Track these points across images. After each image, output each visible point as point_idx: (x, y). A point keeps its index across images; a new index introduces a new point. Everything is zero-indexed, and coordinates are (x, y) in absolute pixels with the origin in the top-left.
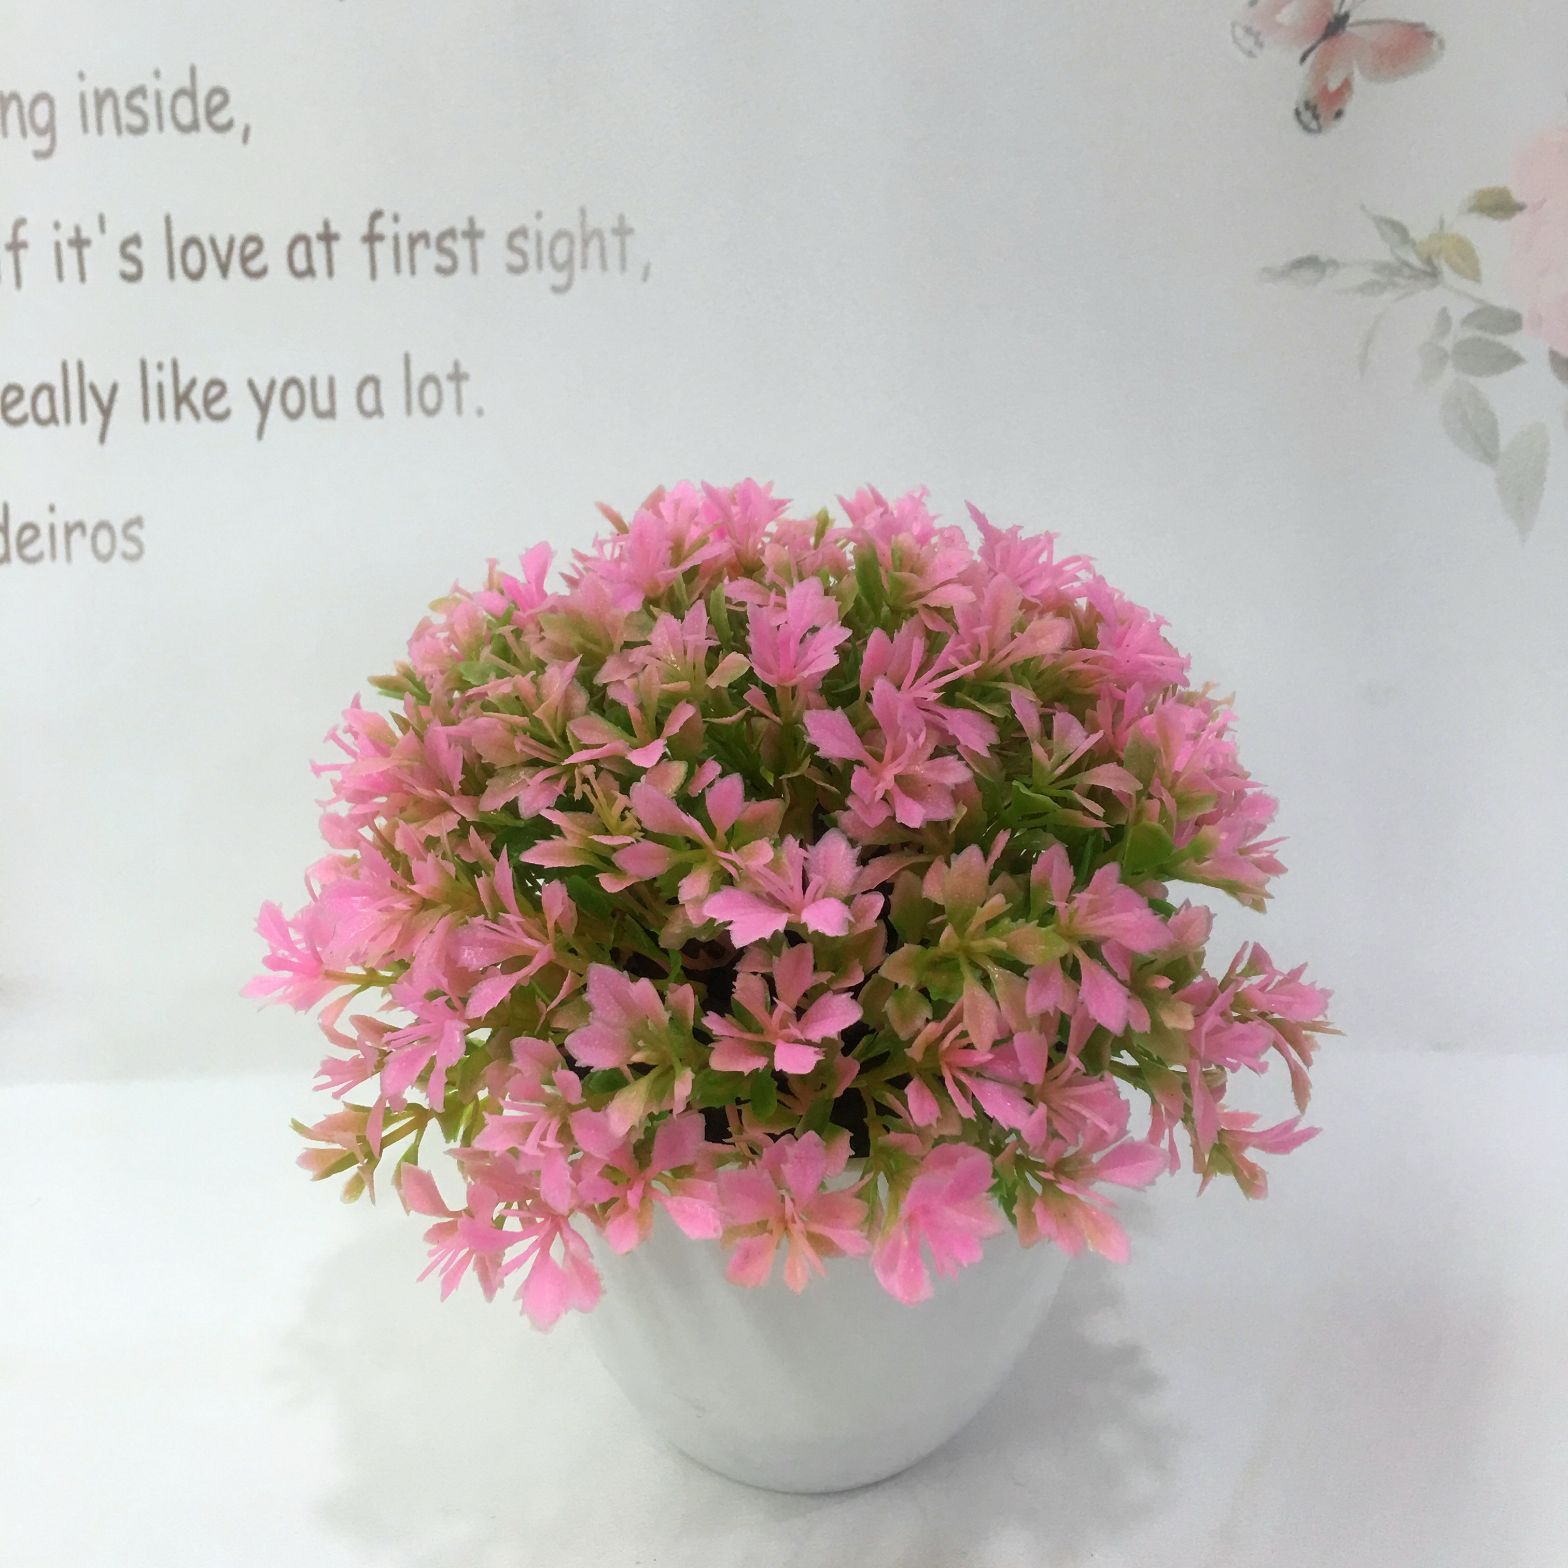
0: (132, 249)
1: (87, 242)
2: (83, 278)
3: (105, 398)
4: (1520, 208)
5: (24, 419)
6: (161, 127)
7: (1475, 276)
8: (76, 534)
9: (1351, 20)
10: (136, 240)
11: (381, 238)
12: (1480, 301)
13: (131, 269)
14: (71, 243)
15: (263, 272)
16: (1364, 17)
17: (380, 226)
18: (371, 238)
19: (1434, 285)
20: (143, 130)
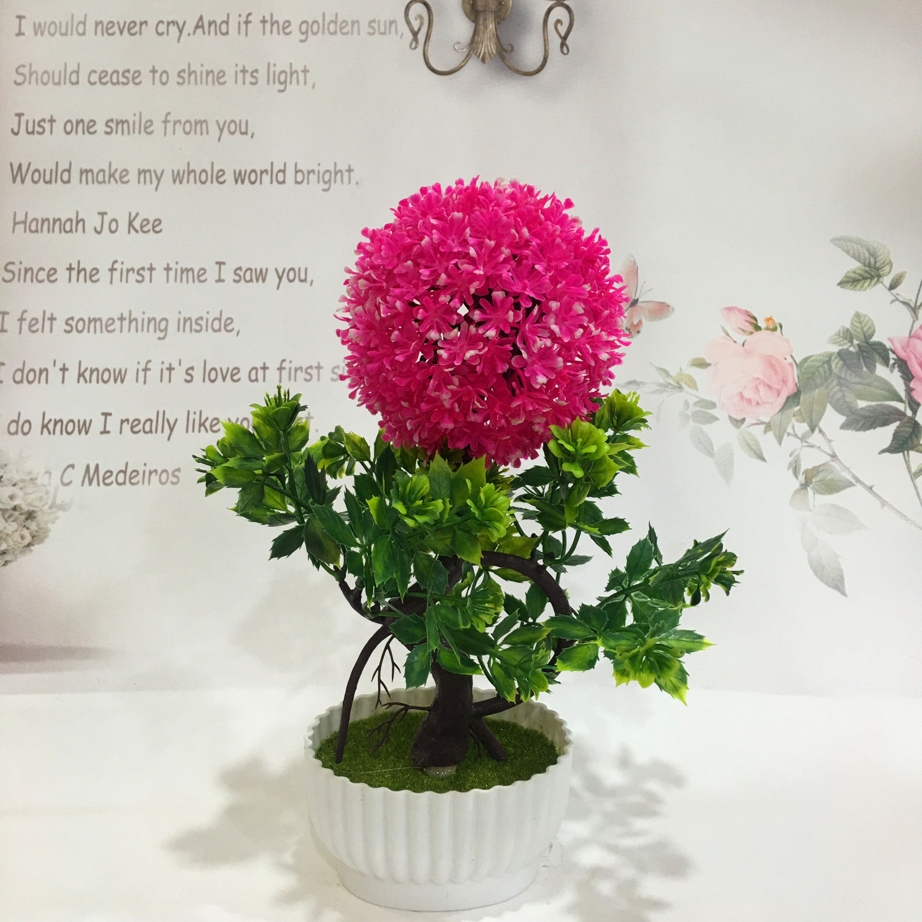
0: (190, 371)
1: (174, 369)
2: (170, 381)
3: (172, 424)
4: (709, 365)
5: (139, 432)
6: (207, 330)
7: (697, 389)
8: (154, 474)
9: (640, 300)
10: (192, 368)
11: (284, 368)
12: (699, 397)
13: (189, 378)
14: (167, 369)
15: (239, 380)
16: (644, 300)
17: (284, 365)
18: (281, 369)
19: (682, 391)
20: (200, 331)
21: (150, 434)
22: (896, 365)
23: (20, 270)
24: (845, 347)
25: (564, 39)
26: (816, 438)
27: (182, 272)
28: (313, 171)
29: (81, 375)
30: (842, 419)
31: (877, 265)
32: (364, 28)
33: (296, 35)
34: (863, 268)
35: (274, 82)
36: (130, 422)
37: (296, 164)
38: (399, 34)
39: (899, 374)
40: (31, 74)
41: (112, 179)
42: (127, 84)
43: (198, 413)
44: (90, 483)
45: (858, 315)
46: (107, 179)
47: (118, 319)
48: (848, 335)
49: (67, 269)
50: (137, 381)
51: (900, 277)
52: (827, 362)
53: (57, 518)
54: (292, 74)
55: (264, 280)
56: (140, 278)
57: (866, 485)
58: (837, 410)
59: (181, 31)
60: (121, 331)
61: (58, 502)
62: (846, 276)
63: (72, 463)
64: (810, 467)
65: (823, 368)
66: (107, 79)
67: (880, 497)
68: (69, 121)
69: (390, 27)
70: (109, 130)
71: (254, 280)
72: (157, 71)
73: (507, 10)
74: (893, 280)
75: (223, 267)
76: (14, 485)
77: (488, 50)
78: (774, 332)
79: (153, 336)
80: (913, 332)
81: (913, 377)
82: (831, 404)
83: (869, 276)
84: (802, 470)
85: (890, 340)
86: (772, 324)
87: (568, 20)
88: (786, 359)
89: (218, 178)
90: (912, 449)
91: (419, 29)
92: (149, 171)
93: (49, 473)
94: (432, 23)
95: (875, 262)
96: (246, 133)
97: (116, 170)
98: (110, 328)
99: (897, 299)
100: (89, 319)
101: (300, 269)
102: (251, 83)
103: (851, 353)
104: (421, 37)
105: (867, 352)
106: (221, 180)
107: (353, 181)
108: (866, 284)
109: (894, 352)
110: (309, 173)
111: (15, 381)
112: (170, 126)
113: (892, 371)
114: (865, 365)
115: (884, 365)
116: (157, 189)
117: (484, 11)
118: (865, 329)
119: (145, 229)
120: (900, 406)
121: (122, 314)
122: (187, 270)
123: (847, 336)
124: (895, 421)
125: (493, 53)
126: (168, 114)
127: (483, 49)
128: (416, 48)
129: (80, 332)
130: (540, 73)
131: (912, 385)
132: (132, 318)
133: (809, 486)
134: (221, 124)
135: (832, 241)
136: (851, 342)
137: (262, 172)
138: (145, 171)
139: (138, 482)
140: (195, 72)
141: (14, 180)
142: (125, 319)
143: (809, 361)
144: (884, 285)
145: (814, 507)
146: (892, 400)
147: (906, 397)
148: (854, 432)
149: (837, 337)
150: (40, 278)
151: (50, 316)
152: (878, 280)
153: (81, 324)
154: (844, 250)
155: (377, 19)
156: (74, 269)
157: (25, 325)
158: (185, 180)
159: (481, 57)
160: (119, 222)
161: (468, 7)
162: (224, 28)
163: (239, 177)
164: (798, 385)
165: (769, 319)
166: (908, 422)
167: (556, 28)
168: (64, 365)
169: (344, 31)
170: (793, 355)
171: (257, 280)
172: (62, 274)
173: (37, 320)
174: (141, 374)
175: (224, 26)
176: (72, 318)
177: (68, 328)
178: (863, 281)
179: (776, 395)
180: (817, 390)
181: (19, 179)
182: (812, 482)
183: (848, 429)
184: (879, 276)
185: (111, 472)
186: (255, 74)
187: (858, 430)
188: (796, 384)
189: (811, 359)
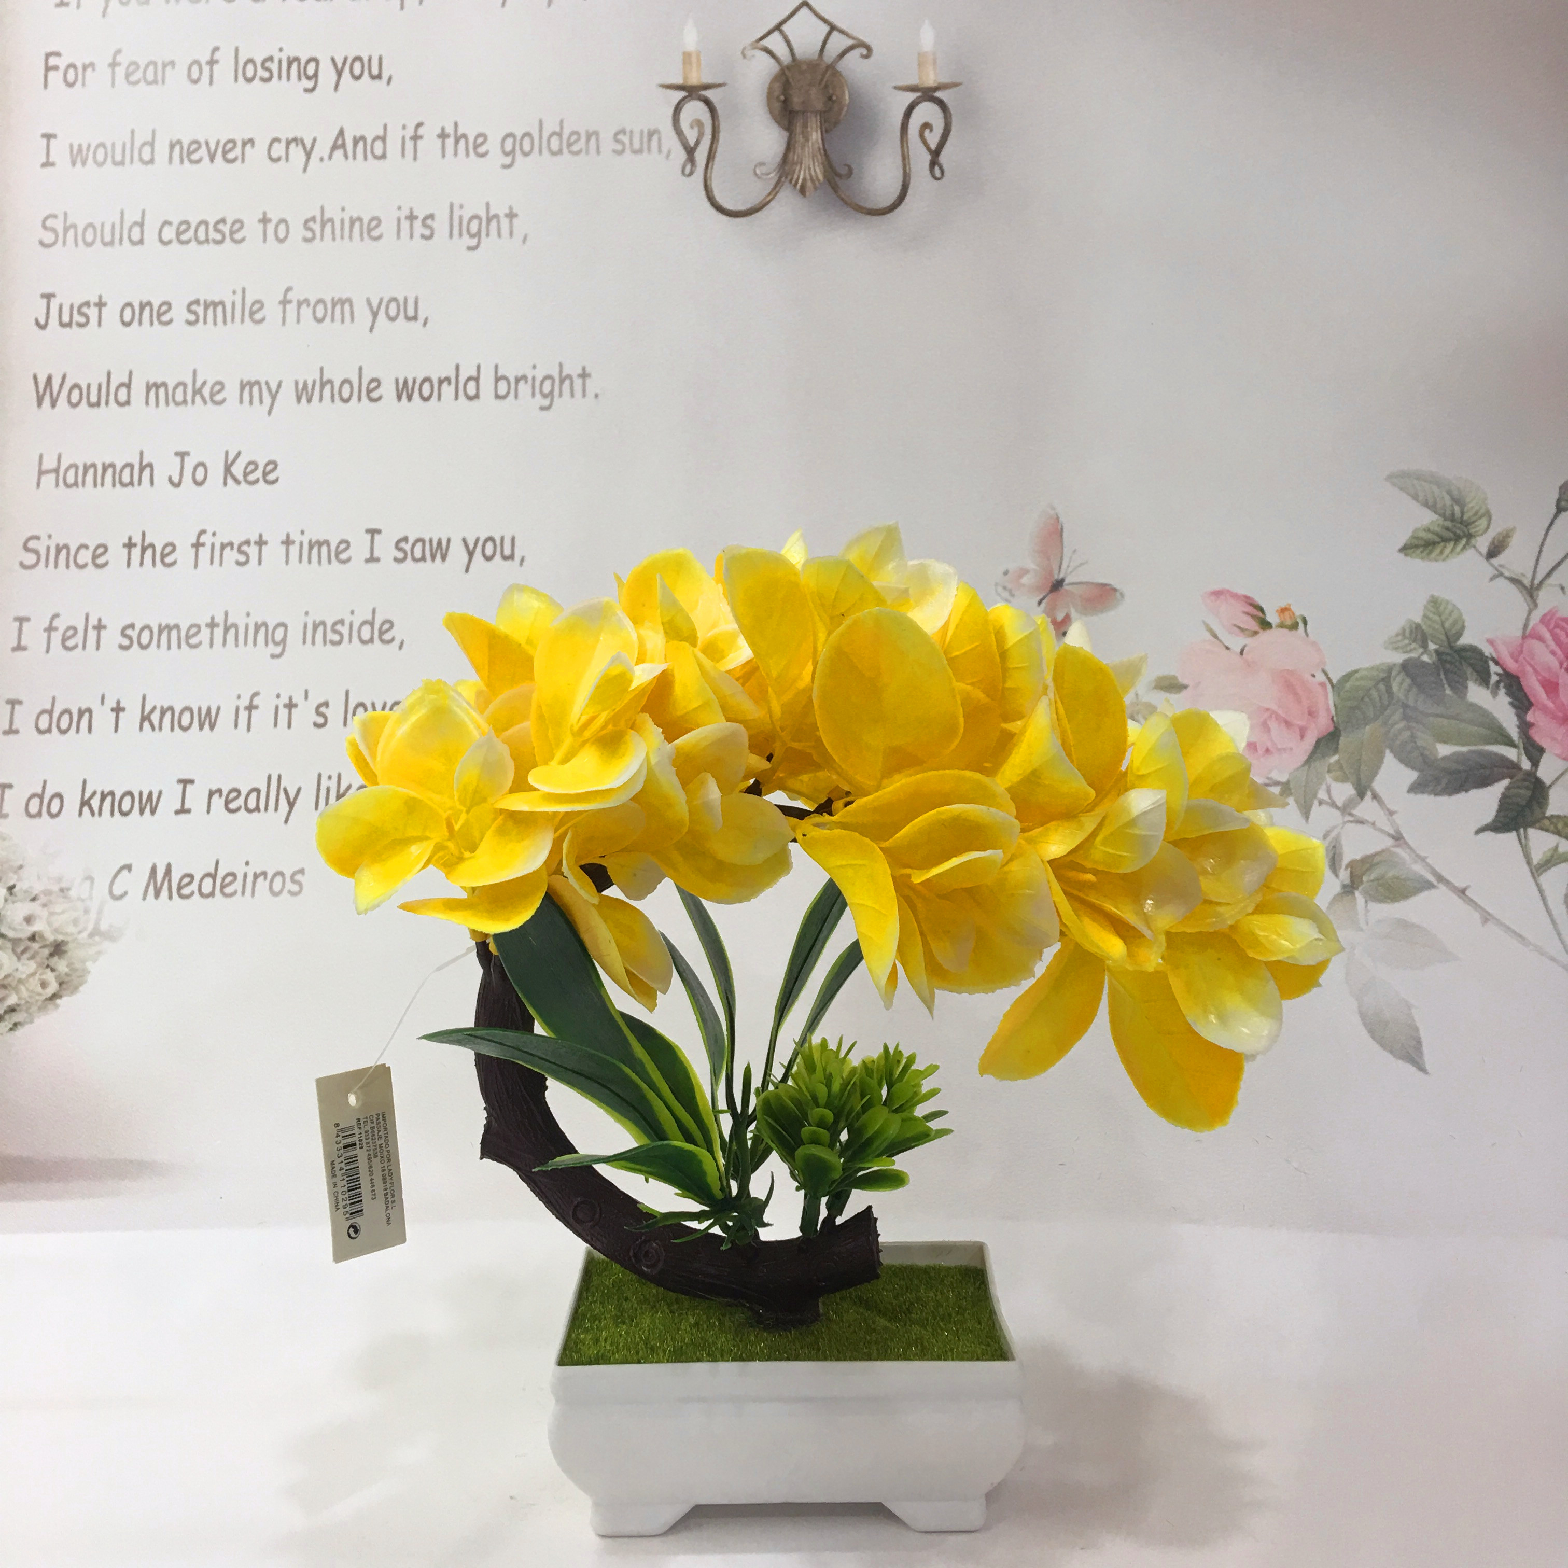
0: (323, 709)
1: (296, 706)
2: (289, 726)
3: (292, 796)
4: (1185, 687)
5: (238, 809)
6: (350, 641)
8: (260, 880)
9: (1066, 582)
10: (326, 704)
13: (321, 720)
14: (285, 706)
20: (340, 643)
21: (255, 814)
22: (1502, 685)
23: (48, 548)
24: (1414, 655)
25: (936, 154)
26: (1367, 808)
27: (311, 548)
28: (524, 378)
29: (145, 718)
30: (1412, 776)
31: (1465, 517)
32: (607, 144)
33: (496, 158)
34: (1441, 521)
35: (461, 235)
36: (225, 793)
37: (496, 367)
38: (665, 150)
39: (1508, 699)
40: (66, 230)
41: (198, 398)
42: (221, 242)
43: (335, 779)
44: (157, 894)
45: (1434, 602)
46: (189, 398)
47: (207, 625)
48: (1418, 634)
49: (125, 545)
50: (236, 726)
51: (1503, 537)
52: (1383, 679)
53: (99, 953)
54: (489, 220)
55: (444, 558)
56: (242, 559)
57: (1455, 887)
58: (1402, 761)
59: (308, 155)
60: (211, 645)
61: (104, 926)
62: (1414, 537)
63: (128, 862)
64: (1358, 857)
65: (1378, 690)
66: (190, 234)
67: (1480, 907)
68: (129, 305)
69: (649, 140)
70: (192, 318)
71: (428, 558)
72: (270, 221)
73: (841, 110)
74: (1493, 543)
75: (376, 536)
76: (34, 899)
77: (810, 174)
78: (1294, 632)
79: (264, 651)
80: (1530, 627)
81: (1531, 704)
82: (1392, 751)
83: (1452, 535)
84: (1345, 861)
85: (1491, 642)
86: (1290, 617)
87: (942, 125)
88: (1313, 676)
89: (369, 392)
90: (1532, 825)
91: (697, 143)
92: (257, 383)
93: (90, 879)
94: (719, 132)
95: (1462, 513)
96: (415, 318)
97: (204, 383)
98: (193, 641)
99: (1501, 574)
100: (160, 625)
101: (502, 539)
102: (423, 237)
103: (1424, 665)
104: (701, 155)
105: (1451, 663)
106: (374, 395)
107: (590, 392)
108: (1447, 551)
109: (1497, 663)
110: (517, 380)
111: (38, 729)
112: (291, 309)
113: (1495, 694)
114: (1449, 685)
115: (1480, 684)
116: (270, 412)
117: (804, 112)
118: (1447, 625)
119: (251, 478)
120: (1511, 753)
121: (213, 618)
122: (320, 544)
123: (1416, 636)
124: (1503, 778)
125: (819, 180)
126: (289, 289)
127: (802, 173)
128: (691, 174)
129: (144, 647)
130: (896, 211)
131: (1530, 717)
132: (229, 623)
133: (1357, 889)
134: (375, 304)
135: (1390, 478)
136: (1424, 646)
137: (441, 382)
138: (251, 384)
139: (235, 893)
140: (331, 220)
141: (40, 404)
142: (217, 625)
143: (1353, 678)
144: (1477, 550)
145: (1367, 924)
146: (1496, 742)
147: (1520, 737)
148: (1431, 798)
149: (1400, 638)
150: (80, 561)
151: (96, 623)
152: (1468, 543)
153: (146, 633)
154: (1409, 494)
155: (628, 130)
156: (135, 545)
157: (57, 637)
158: (316, 397)
159: (798, 187)
160: (208, 465)
161: (777, 105)
162: (378, 148)
163: (404, 391)
164: (1335, 719)
165: (1283, 610)
166: (1524, 780)
167: (922, 135)
168: (118, 702)
169: (575, 148)
170: (1327, 669)
171: (433, 558)
172: (117, 554)
173: (75, 629)
174: (243, 715)
175: (378, 146)
176: (132, 626)
177: (126, 642)
178: (1442, 544)
179: (1299, 738)
180: (1368, 727)
181: (47, 401)
182: (1362, 882)
183: (1423, 793)
184: (1470, 536)
185: (191, 876)
186: (429, 222)
187: (1436, 794)
188: (1332, 719)
189: (1357, 675)
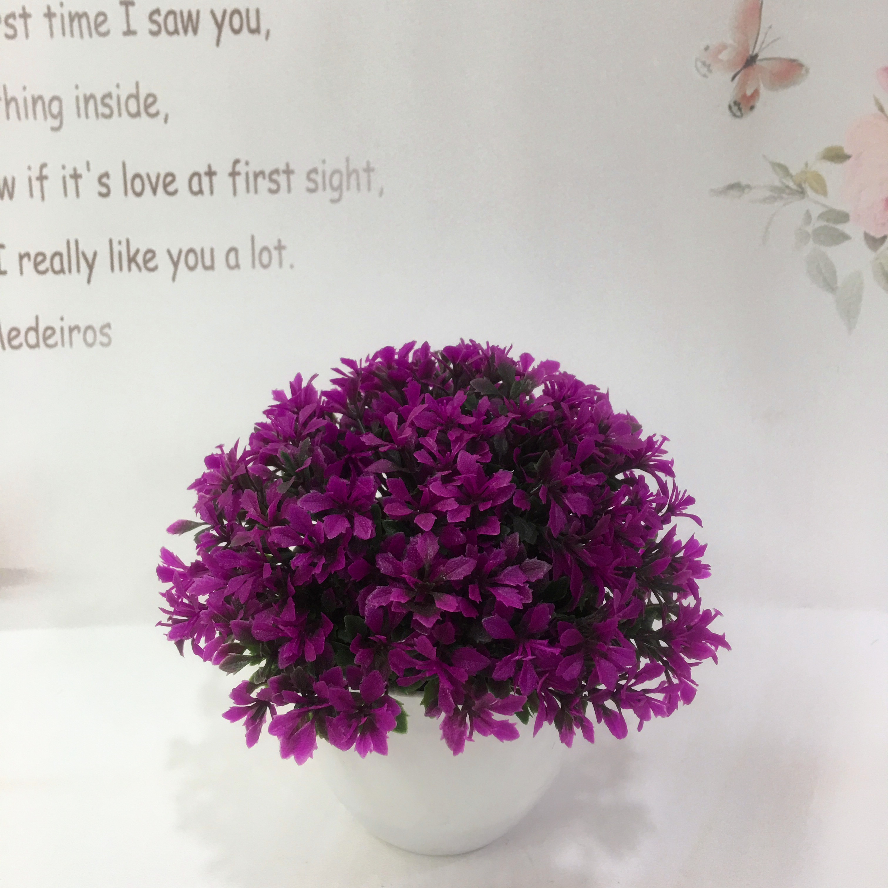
0: (105, 180)
1: (80, 176)
2: (78, 195)
3: (90, 259)
4: (848, 157)
5: (46, 271)
6: (120, 115)
8: (75, 332)
9: (759, 58)
10: (106, 175)
11: (239, 174)
12: (826, 206)
13: (104, 190)
14: (71, 177)
15: (175, 192)
17: (238, 168)
18: (234, 174)
19: (803, 198)
20: (110, 116)
21: (61, 275)
27: (72, 20)
36: (32, 257)
43: (124, 243)
50: (31, 195)
55: (195, 31)
56: (10, 32)
71: (181, 31)
75: (131, 9)
79: (43, 125)
101: (248, 11)
122: (79, 16)
132: (8, 97)
139: (56, 344)
171: (186, 31)
174: (36, 185)
185: (18, 330)
